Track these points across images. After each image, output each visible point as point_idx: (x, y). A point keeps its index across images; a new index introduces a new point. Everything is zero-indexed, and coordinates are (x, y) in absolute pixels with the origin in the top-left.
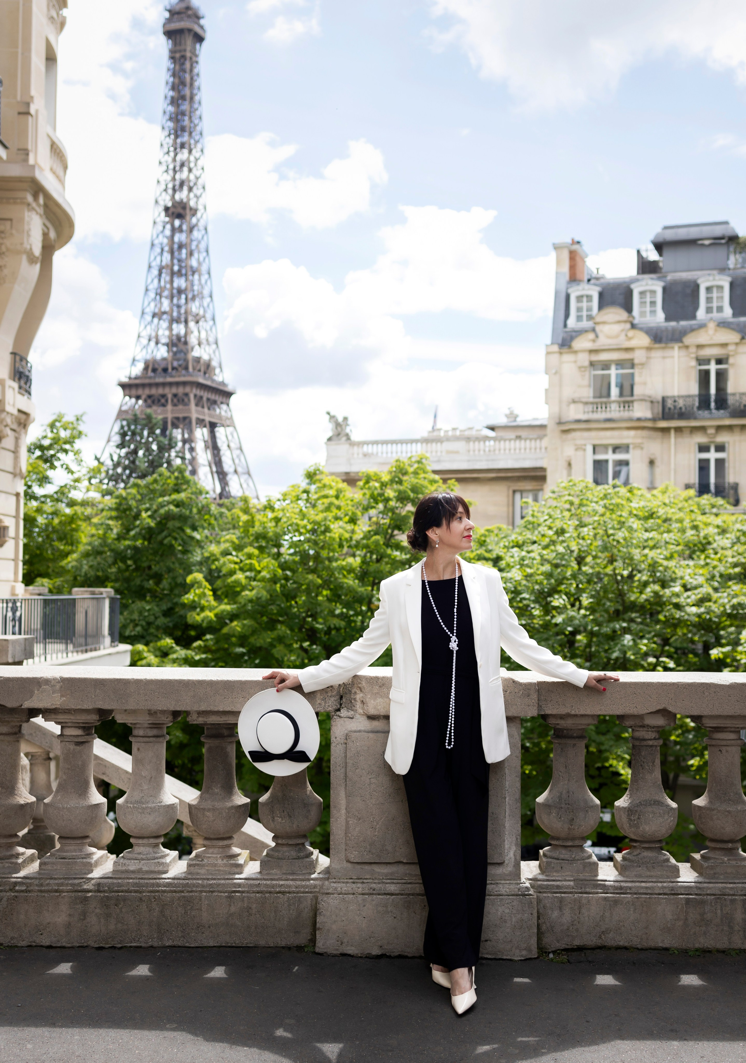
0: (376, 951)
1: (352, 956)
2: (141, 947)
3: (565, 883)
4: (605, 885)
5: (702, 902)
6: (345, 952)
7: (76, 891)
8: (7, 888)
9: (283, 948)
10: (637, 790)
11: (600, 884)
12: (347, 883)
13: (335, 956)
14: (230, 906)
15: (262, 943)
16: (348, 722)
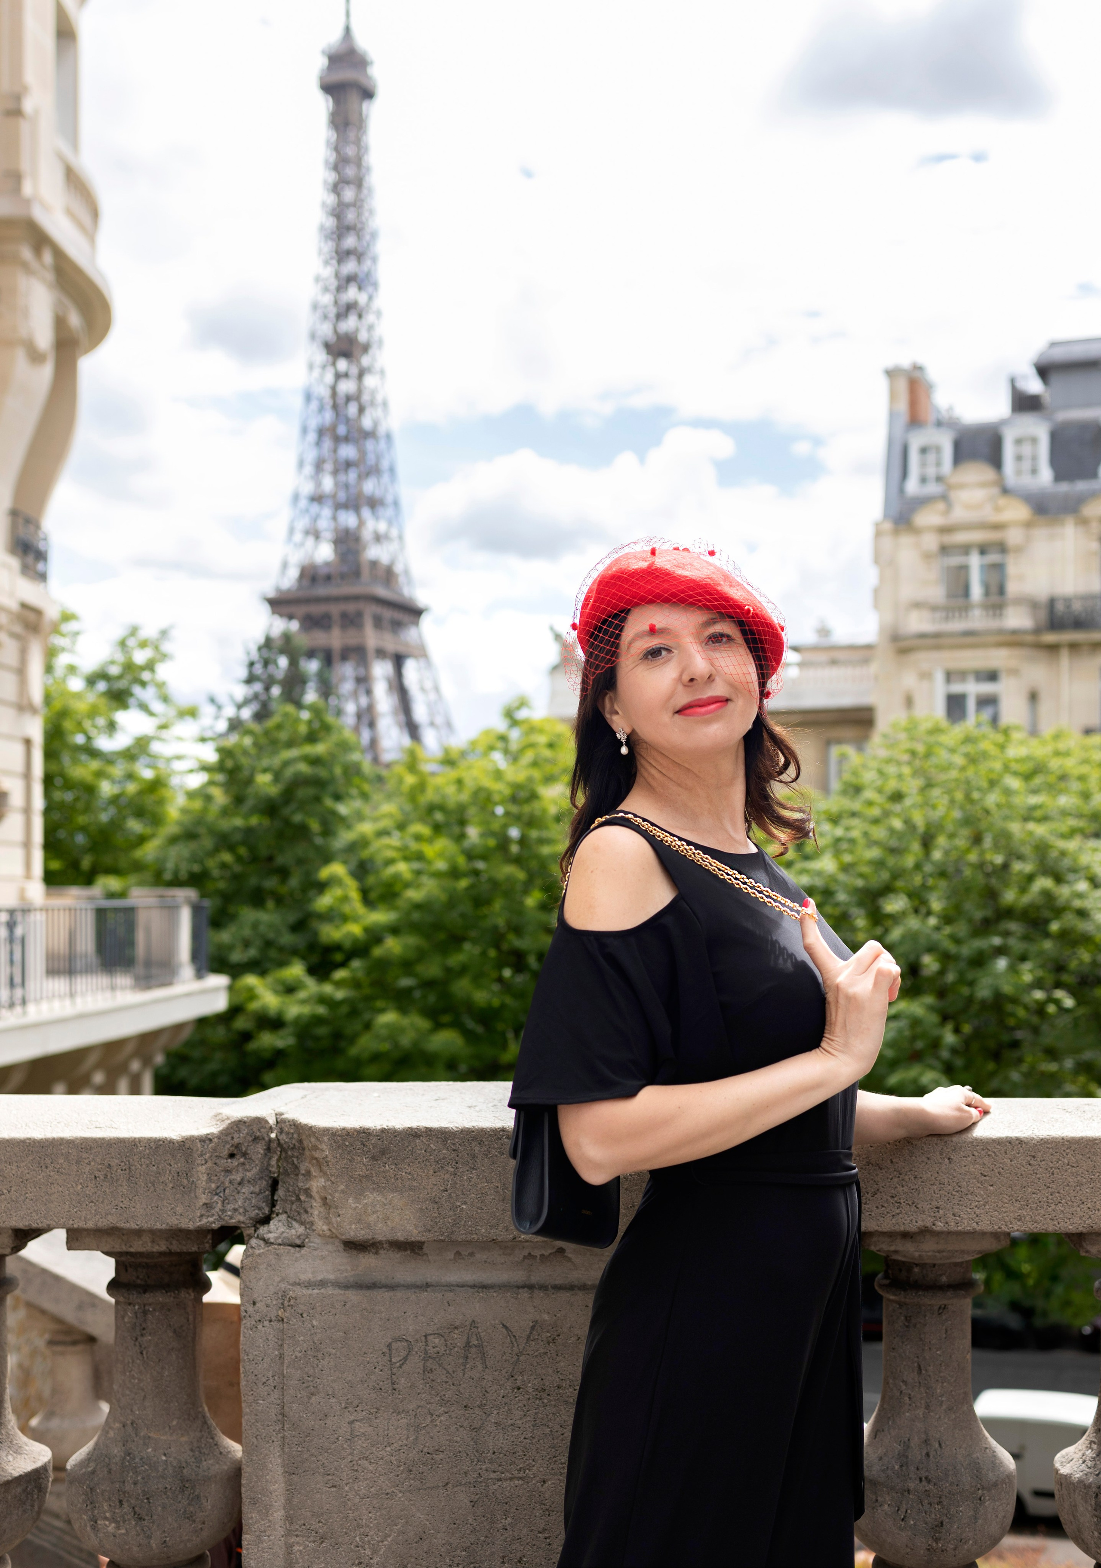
16: (288, 1258)
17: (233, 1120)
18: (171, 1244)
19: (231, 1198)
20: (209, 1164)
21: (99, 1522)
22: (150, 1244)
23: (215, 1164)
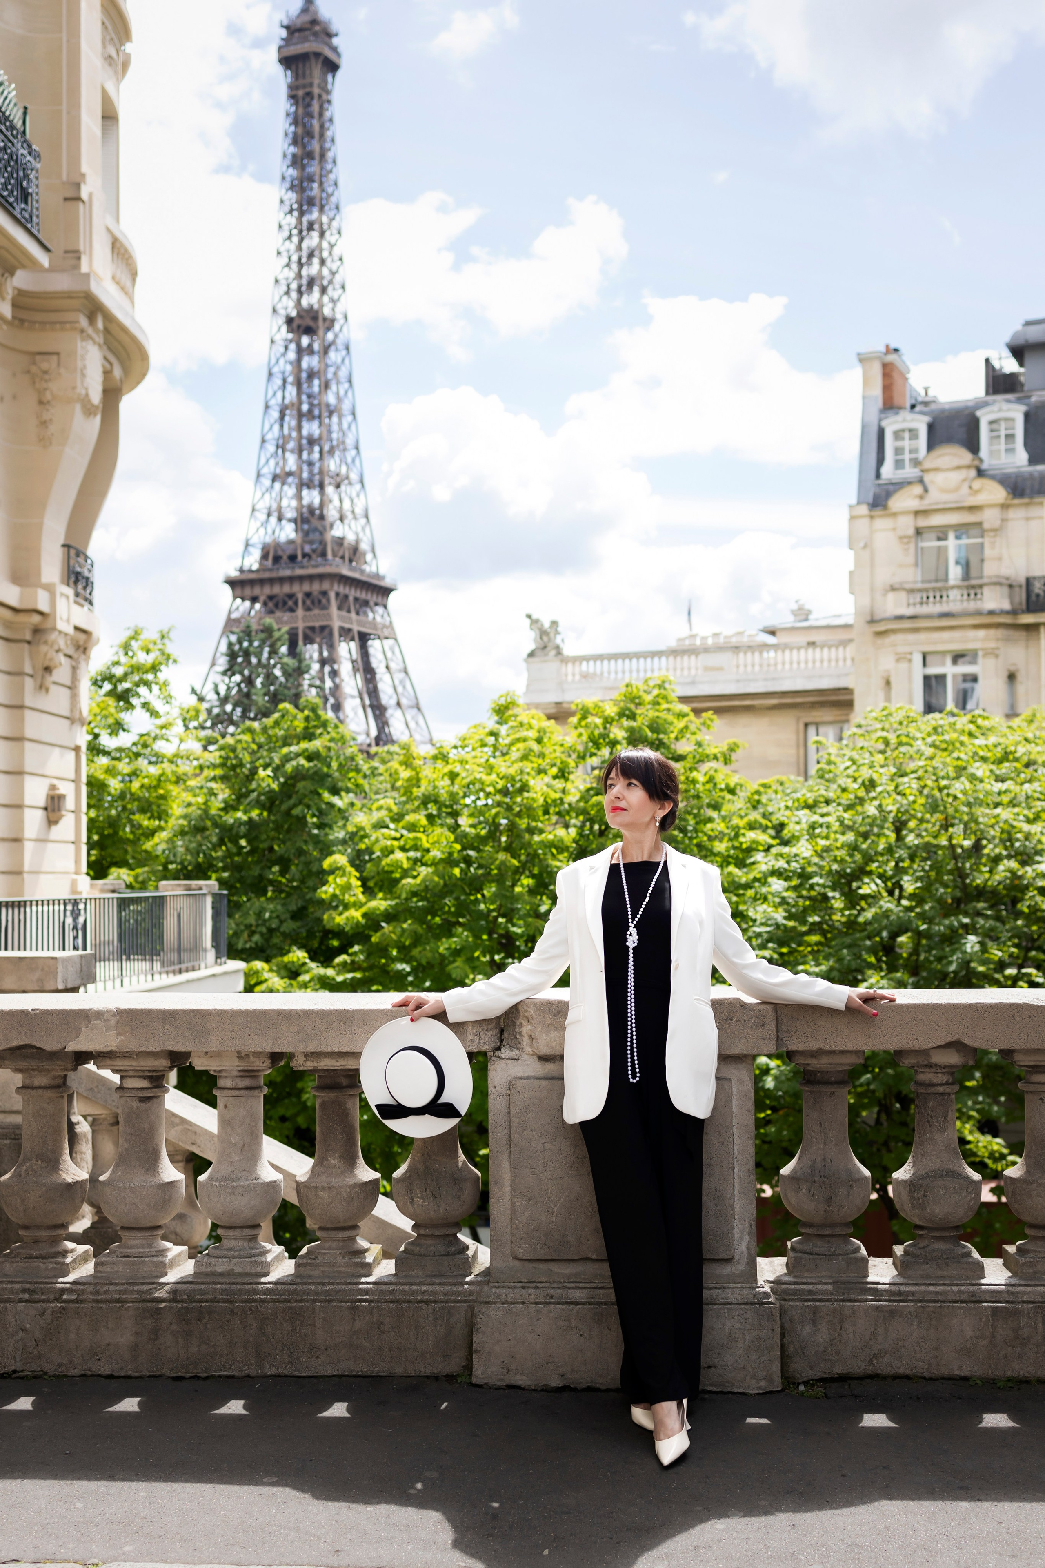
0: (555, 1382)
1: (523, 1389)
2: (233, 1377)
3: (820, 1287)
4: (877, 1290)
5: (1016, 1313)
6: (514, 1383)
7: (144, 1301)
8: (52, 1297)
9: (428, 1377)
10: (923, 1155)
11: (870, 1289)
12: (514, 1287)
13: (498, 1388)
14: (354, 1320)
15: (399, 1370)
16: (511, 1066)
19: (483, 1037)
21: (414, 1199)
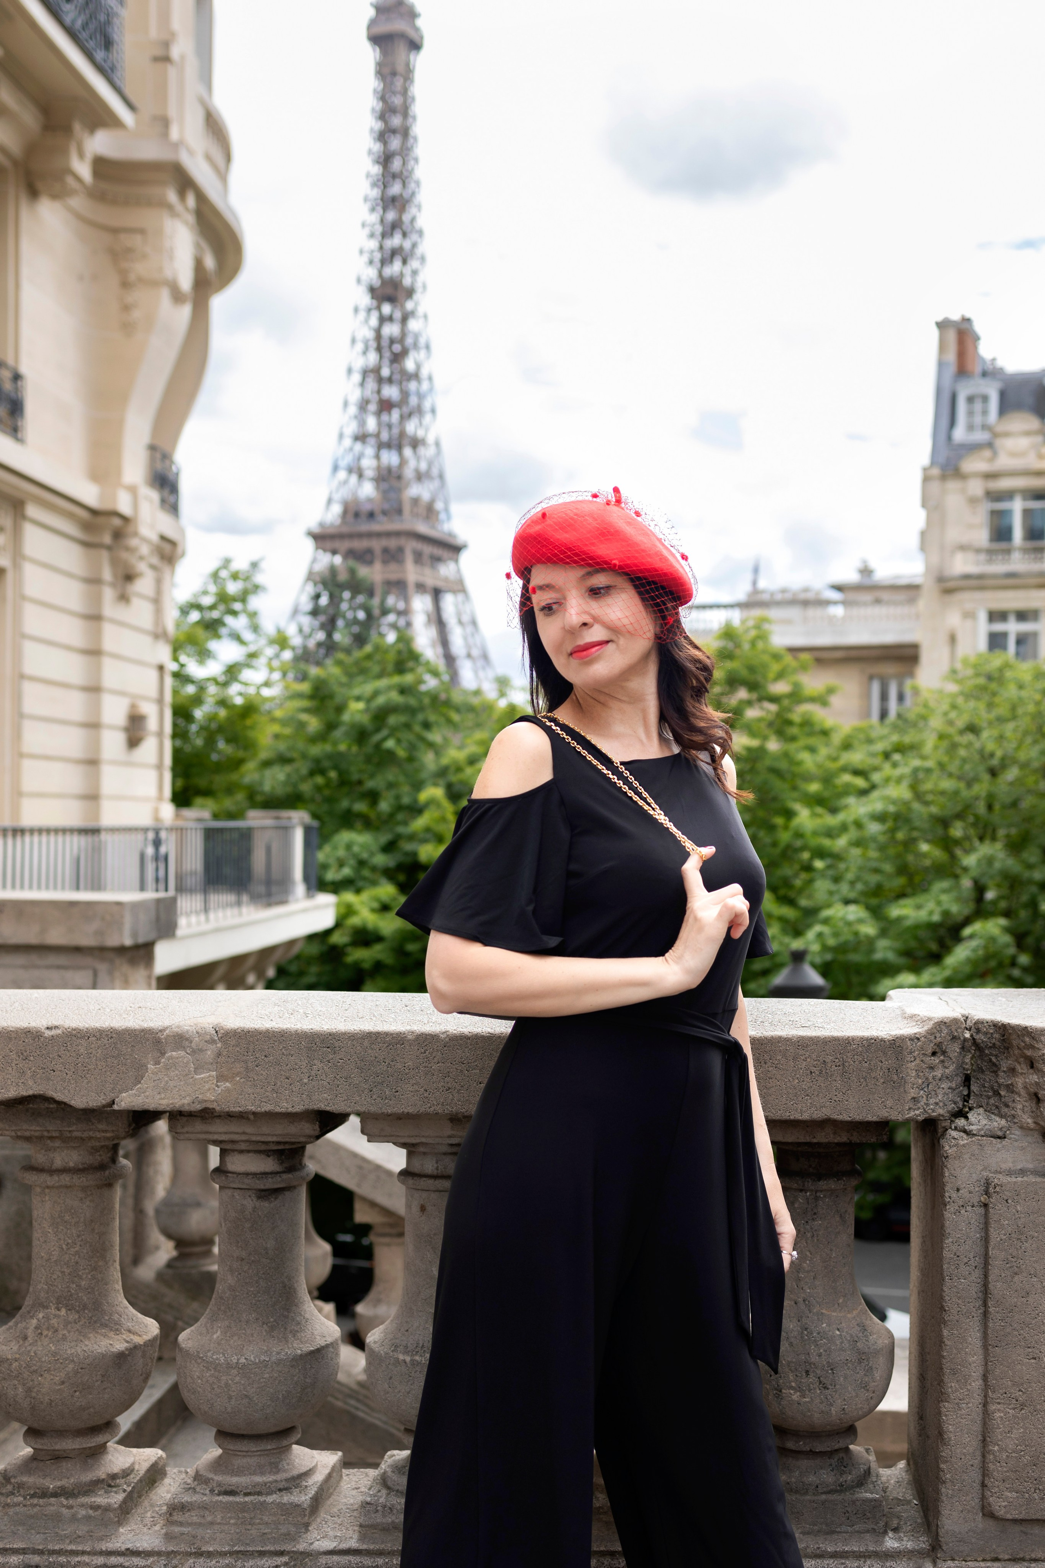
16: (990, 1148)
17: (936, 1021)
18: (852, 1135)
19: (933, 1093)
20: (918, 1061)
21: (784, 1391)
22: (832, 1136)
23: (922, 1061)
